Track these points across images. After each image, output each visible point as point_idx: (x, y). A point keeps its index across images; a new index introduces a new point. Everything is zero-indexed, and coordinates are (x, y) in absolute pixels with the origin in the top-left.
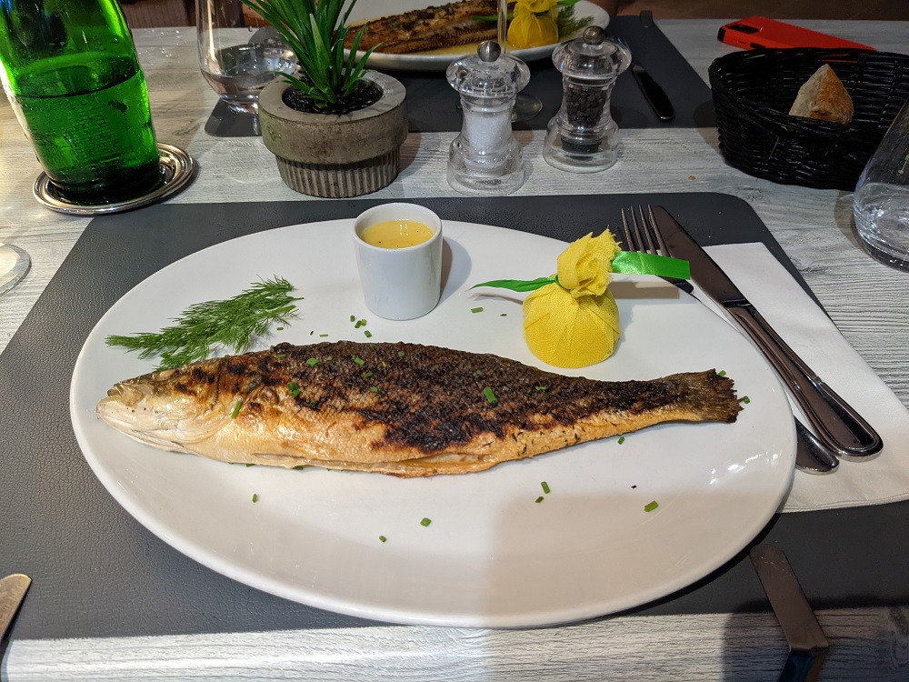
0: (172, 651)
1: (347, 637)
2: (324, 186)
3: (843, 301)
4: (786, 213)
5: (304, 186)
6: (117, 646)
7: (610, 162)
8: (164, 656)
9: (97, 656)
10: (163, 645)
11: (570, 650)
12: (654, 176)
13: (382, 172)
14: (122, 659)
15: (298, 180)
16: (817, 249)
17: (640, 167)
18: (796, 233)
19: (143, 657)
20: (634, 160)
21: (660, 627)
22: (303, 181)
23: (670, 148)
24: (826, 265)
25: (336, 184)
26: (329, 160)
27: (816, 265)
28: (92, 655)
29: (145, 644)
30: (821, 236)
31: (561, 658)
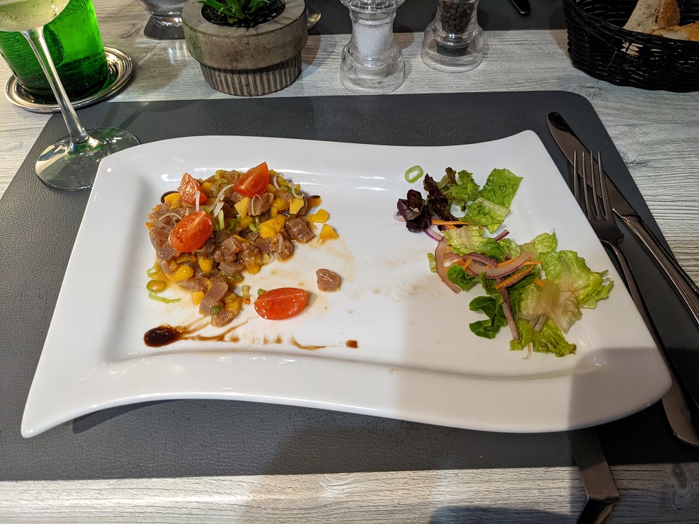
0: (105, 493)
1: (241, 484)
2: (237, 86)
3: (660, 191)
4: (619, 110)
5: (222, 86)
6: (64, 488)
7: (476, 62)
8: (99, 496)
9: (48, 496)
10: (99, 488)
11: (415, 496)
12: (512, 76)
13: (285, 74)
14: (67, 498)
15: (217, 81)
16: (643, 143)
17: (501, 67)
18: (626, 129)
19: (84, 497)
20: (497, 61)
21: (488, 478)
22: (221, 83)
23: (528, 49)
24: (649, 158)
25: (248, 85)
26: (240, 66)
27: (641, 158)
28: (45, 495)
29: (85, 487)
30: (648, 131)
31: (407, 502)
